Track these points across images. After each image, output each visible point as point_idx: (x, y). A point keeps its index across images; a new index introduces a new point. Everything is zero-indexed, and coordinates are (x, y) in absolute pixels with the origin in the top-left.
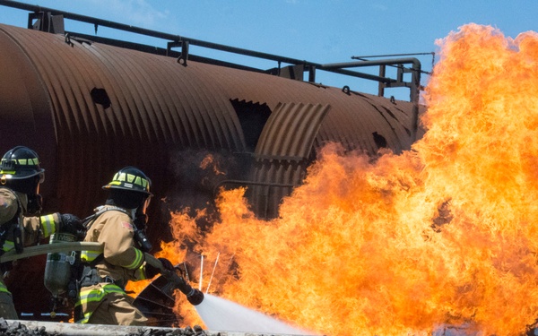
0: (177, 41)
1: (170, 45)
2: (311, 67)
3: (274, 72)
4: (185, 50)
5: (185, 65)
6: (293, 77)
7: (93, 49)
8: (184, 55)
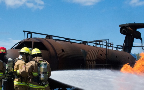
0: (68, 39)
1: (66, 40)
2: (87, 42)
3: (80, 43)
4: (69, 40)
5: (71, 43)
6: (84, 44)
7: (58, 41)
8: (69, 41)
